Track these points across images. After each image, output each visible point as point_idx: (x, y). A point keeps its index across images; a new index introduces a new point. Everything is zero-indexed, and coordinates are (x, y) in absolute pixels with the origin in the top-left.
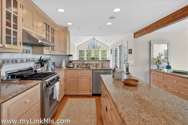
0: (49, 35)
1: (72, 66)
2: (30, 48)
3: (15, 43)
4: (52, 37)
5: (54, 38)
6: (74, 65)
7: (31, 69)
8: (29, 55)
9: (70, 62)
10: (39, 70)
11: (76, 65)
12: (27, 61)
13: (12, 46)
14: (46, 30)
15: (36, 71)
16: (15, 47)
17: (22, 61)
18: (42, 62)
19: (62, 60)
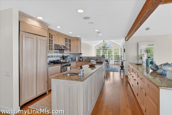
0: (67, 44)
1: (81, 60)
2: (58, 51)
3: (52, 49)
4: (69, 44)
5: (70, 45)
6: (83, 59)
7: (58, 60)
8: (57, 54)
9: (81, 58)
10: (62, 61)
11: (84, 59)
12: (57, 57)
13: (51, 51)
14: (66, 42)
15: (60, 61)
16: (52, 51)
17: (55, 57)
18: (63, 57)
19: (76, 57)
